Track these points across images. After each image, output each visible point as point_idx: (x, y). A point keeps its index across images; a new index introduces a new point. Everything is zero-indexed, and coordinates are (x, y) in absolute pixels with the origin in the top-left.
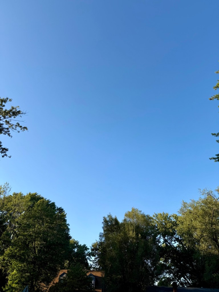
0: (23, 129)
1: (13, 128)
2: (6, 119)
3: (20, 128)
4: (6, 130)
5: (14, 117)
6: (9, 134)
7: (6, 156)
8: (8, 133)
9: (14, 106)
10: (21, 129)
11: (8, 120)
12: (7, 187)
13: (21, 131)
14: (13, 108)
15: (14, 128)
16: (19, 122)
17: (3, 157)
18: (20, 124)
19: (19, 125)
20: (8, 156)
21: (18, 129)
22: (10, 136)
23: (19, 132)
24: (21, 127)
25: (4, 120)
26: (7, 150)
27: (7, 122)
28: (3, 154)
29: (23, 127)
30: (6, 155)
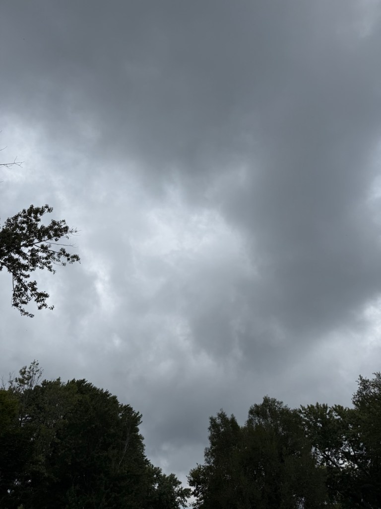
0: (71, 260)
1: (54, 258)
2: (42, 243)
3: (67, 258)
4: (44, 261)
5: (56, 240)
6: (50, 268)
7: (44, 307)
8: (48, 265)
9: (57, 220)
10: (68, 259)
11: (45, 244)
12: (35, 369)
13: (68, 263)
14: (54, 223)
15: (57, 258)
16: (64, 247)
17: (40, 308)
18: (66, 250)
19: (64, 252)
20: (48, 307)
21: (63, 259)
22: (51, 270)
23: (64, 264)
24: (68, 255)
25: (39, 245)
26: (46, 296)
27: (44, 249)
28: (39, 304)
29: (72, 255)
30: (44, 305)
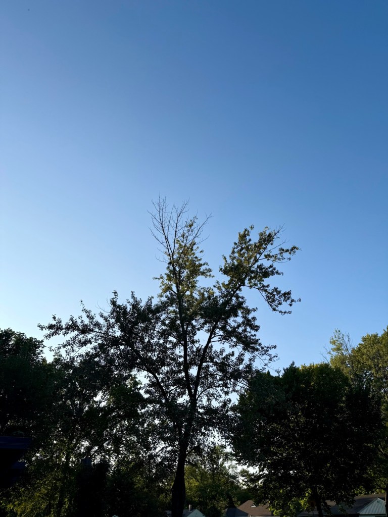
0: (292, 253)
1: (279, 259)
2: (263, 254)
3: (288, 253)
4: (271, 269)
5: (272, 244)
6: (277, 272)
7: (293, 303)
8: (275, 271)
9: (262, 231)
10: (290, 253)
11: (266, 253)
12: (341, 336)
13: (291, 256)
14: (261, 235)
15: (281, 258)
16: (280, 247)
17: (291, 305)
18: (283, 248)
19: (283, 250)
20: (296, 301)
21: (286, 255)
22: (279, 274)
23: (289, 259)
24: (287, 251)
25: (263, 257)
26: (289, 293)
27: (268, 257)
28: (289, 302)
29: (290, 249)
30: (292, 301)
